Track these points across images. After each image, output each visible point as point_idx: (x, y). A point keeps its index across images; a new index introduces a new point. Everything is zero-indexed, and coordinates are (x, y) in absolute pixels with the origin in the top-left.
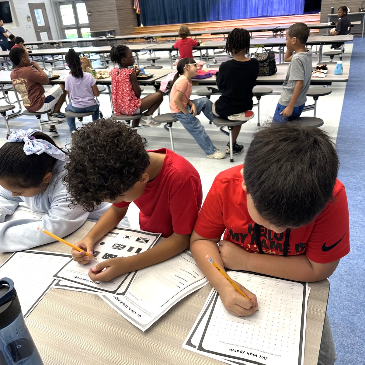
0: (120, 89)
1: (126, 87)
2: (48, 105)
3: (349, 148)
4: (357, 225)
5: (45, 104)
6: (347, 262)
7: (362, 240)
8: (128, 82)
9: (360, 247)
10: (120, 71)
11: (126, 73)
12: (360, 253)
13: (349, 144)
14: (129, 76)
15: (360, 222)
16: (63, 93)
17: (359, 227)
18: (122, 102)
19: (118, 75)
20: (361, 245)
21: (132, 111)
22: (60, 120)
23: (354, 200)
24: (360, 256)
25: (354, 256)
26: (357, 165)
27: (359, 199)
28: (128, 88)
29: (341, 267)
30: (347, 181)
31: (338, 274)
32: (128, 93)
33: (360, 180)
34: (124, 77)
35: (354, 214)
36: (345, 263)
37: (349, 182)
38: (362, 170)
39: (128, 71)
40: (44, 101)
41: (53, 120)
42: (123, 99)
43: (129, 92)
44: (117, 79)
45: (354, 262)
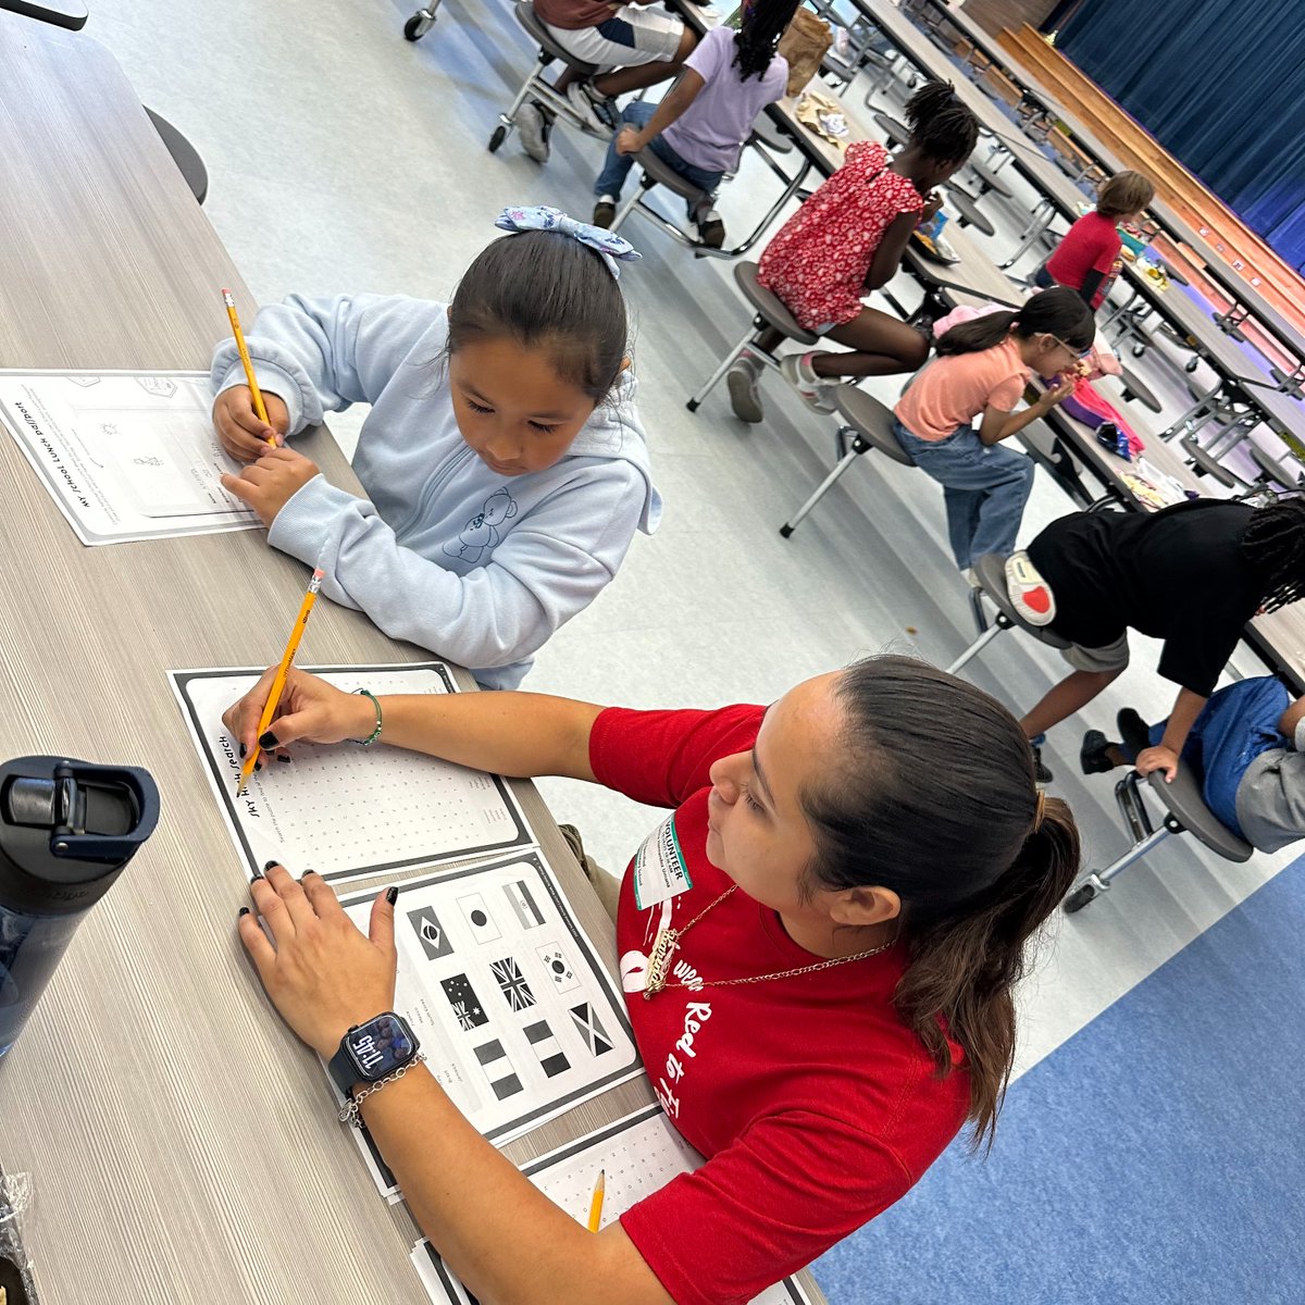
0: (839, 228)
1: (860, 239)
2: (600, 41)
3: (1238, 970)
4: (1057, 1206)
5: (594, 29)
6: (942, 1281)
7: (1033, 1260)
8: (879, 227)
9: (1011, 1272)
10: (883, 175)
11: (894, 197)
12: (994, 1289)
13: (1248, 958)
14: (894, 213)
15: (1073, 1207)
16: (669, 58)
17: (1059, 1213)
18: (808, 270)
19: (868, 182)
20: (1018, 1270)
21: (813, 318)
22: (593, 120)
23: (1115, 1130)
24: (989, 1297)
25: (975, 1282)
26: (1215, 1038)
27: (1129, 1141)
28: (863, 245)
29: (916, 1279)
30: (1146, 1058)
31: (891, 1290)
32: (850, 261)
33: (1179, 1088)
34: (879, 204)
35: (1080, 1167)
36: (935, 1279)
37: (1151, 1066)
38: (1212, 1064)
39: (907, 195)
40: (600, 19)
41: (575, 103)
42: (818, 261)
43: (853, 261)
44: (854, 191)
45: (961, 1297)
